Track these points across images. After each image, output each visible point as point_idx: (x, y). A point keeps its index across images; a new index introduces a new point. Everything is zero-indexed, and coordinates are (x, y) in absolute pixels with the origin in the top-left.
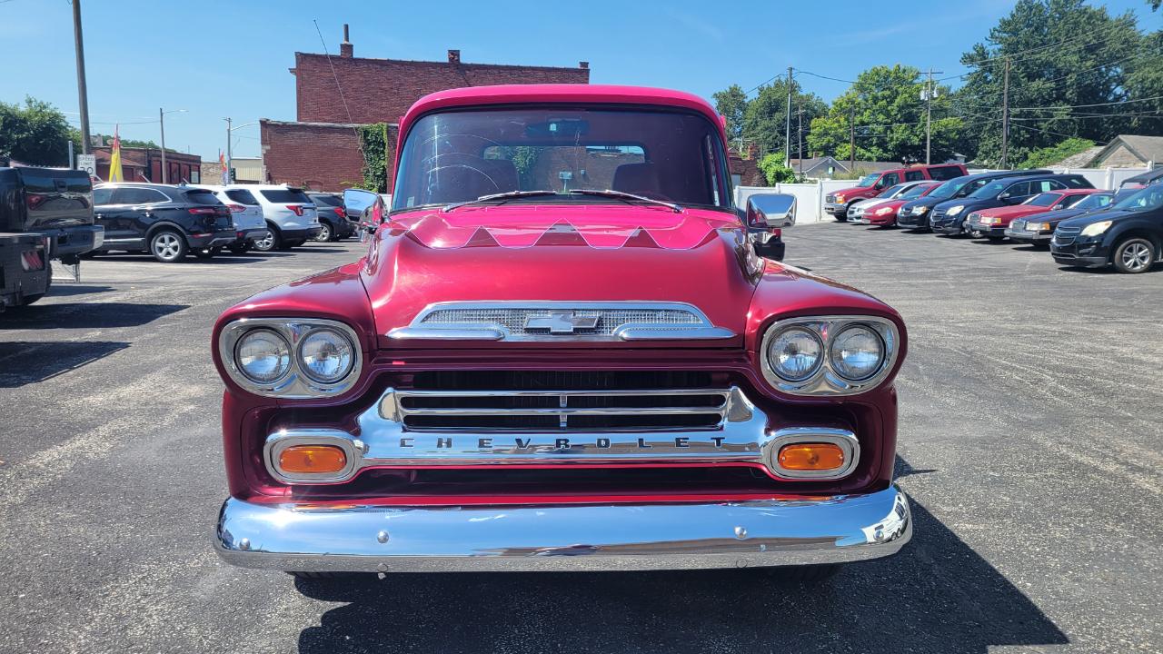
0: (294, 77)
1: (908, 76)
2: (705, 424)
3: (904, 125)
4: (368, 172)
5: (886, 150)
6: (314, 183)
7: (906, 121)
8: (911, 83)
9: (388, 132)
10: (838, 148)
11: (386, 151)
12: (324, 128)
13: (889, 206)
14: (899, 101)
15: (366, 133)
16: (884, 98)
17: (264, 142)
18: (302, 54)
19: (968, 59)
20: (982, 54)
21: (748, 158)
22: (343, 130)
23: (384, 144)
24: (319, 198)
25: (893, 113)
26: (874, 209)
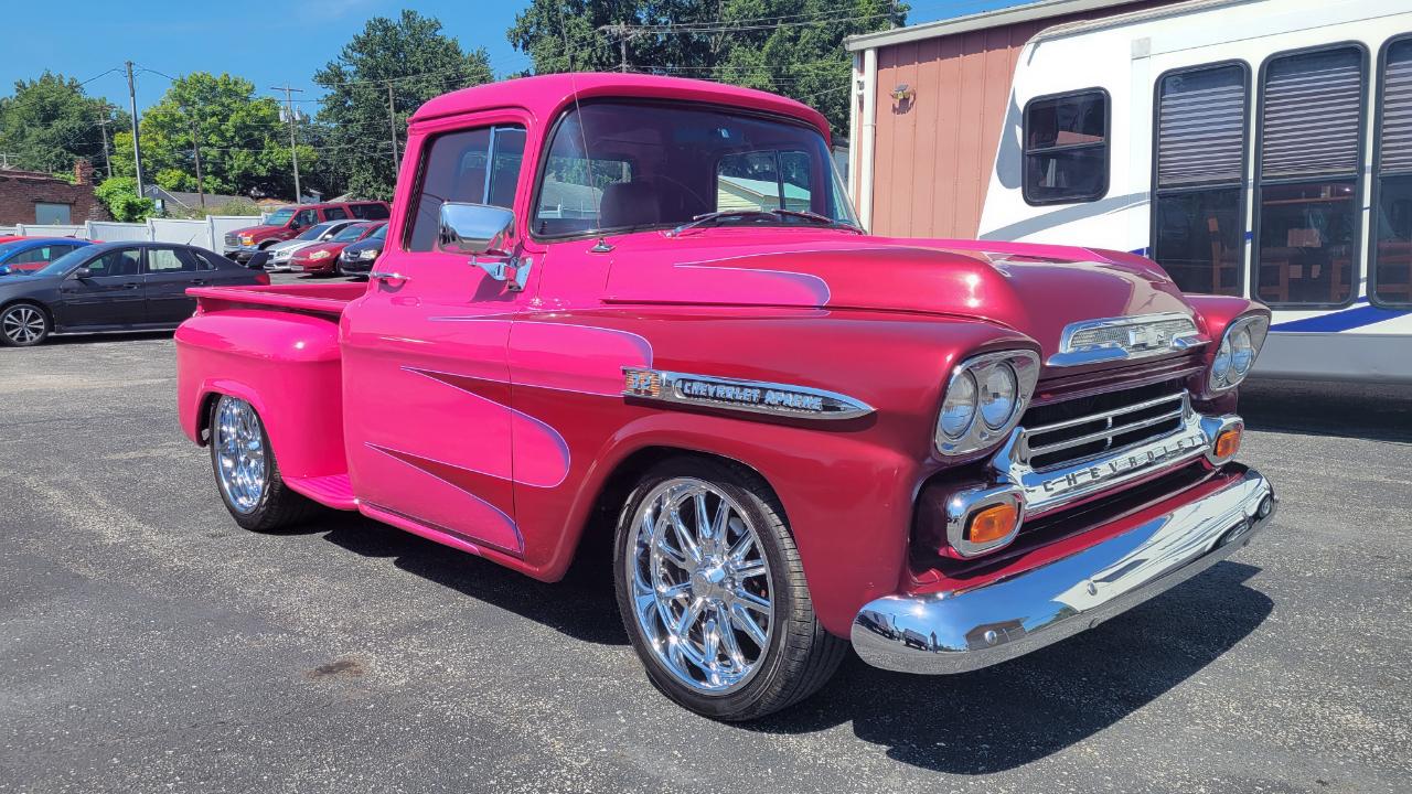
1: (242, 89)
2: (1172, 429)
3: (245, 150)
5: (225, 180)
7: (246, 145)
8: (247, 99)
10: (159, 174)
13: (324, 249)
14: (233, 117)
16: (213, 114)
19: (325, 79)
20: (340, 75)
21: (79, 182)
25: (228, 135)
26: (305, 252)
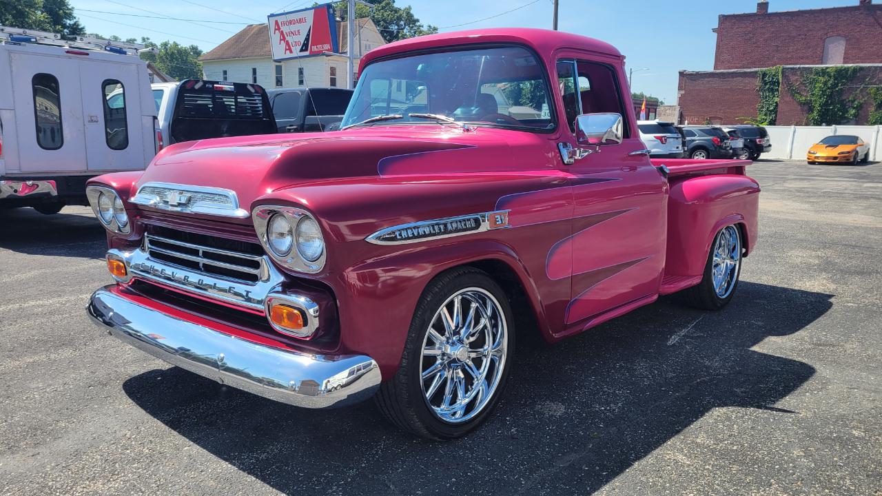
0: (715, 35)
4: (763, 107)
6: (715, 118)
9: (783, 72)
11: (780, 89)
12: (729, 73)
15: (764, 75)
17: (680, 88)
18: (724, 16)
22: (745, 75)
23: (778, 83)
24: (701, 130)
